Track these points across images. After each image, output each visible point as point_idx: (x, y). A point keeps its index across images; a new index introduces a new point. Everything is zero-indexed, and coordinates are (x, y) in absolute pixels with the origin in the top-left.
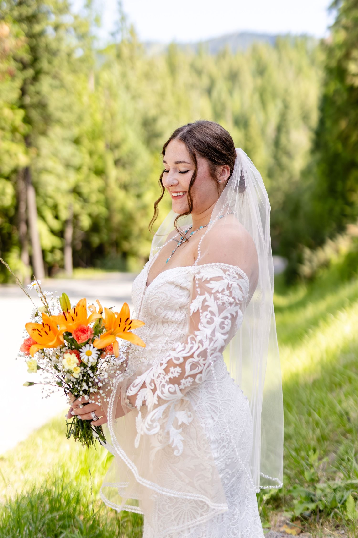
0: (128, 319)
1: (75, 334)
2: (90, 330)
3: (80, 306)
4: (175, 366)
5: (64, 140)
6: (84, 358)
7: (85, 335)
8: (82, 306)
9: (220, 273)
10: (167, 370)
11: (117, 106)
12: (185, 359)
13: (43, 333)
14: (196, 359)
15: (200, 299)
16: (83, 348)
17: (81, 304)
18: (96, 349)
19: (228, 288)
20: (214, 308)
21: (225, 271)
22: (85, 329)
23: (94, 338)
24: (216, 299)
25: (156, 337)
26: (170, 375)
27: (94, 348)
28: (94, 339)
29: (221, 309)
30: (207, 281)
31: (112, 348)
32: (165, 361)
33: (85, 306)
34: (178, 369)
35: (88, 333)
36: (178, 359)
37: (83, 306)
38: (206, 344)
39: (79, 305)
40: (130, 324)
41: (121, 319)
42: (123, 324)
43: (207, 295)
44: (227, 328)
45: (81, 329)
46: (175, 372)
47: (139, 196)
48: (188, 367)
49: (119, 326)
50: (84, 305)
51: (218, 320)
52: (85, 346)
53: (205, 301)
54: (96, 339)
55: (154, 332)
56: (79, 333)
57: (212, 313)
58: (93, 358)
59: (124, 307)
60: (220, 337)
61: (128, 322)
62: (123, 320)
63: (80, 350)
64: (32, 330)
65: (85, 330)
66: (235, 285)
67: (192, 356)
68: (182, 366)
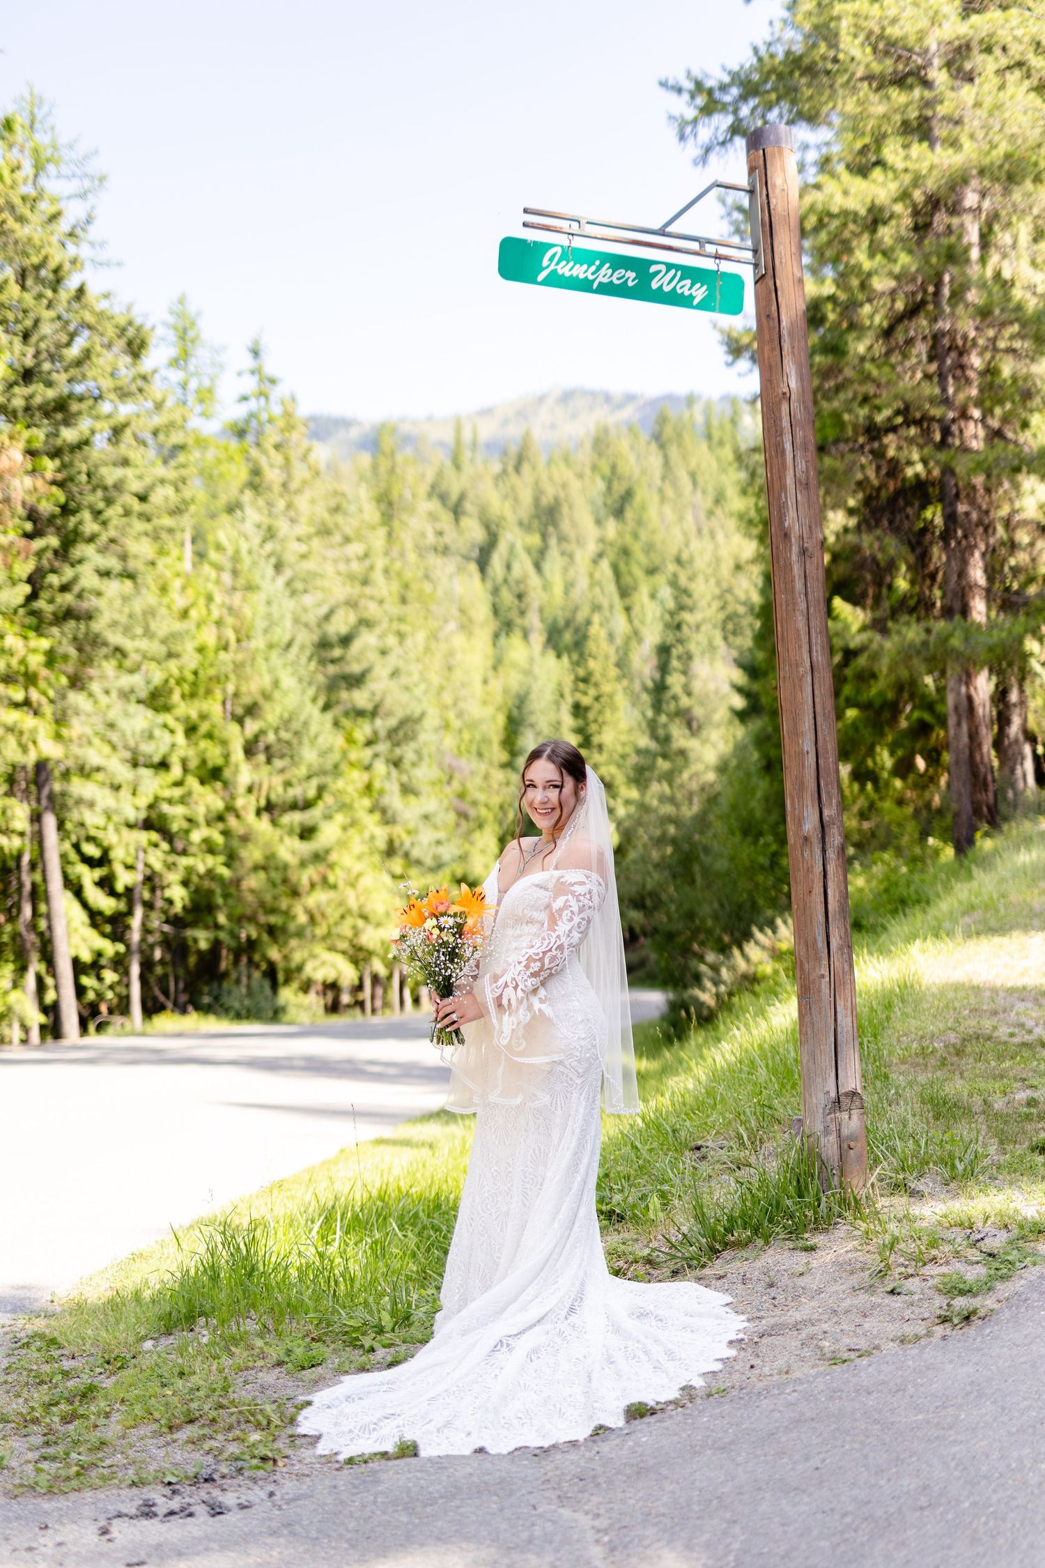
4: (535, 961)
5: (125, 695)
9: (584, 879)
10: (527, 967)
11: (253, 609)
12: (544, 953)
14: (554, 952)
15: (563, 899)
19: (590, 892)
20: (575, 909)
21: (588, 877)
24: (578, 901)
25: (520, 936)
26: (532, 970)
29: (581, 910)
30: (572, 885)
32: (523, 960)
34: (538, 964)
36: (537, 954)
38: (563, 939)
43: (570, 896)
44: (583, 928)
46: (535, 966)
47: (307, 833)
48: (547, 961)
51: (577, 919)
53: (567, 901)
55: (518, 932)
57: (572, 912)
60: (576, 936)
66: (595, 891)
67: (550, 950)
68: (541, 960)
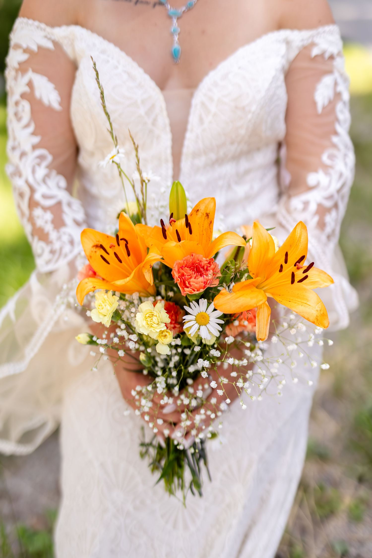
0: (303, 258)
1: (179, 272)
2: (213, 270)
3: (200, 214)
6: (191, 327)
7: (201, 279)
8: (205, 215)
13: (111, 258)
16: (193, 304)
17: (202, 208)
18: (219, 313)
22: (203, 264)
23: (219, 288)
27: (215, 310)
28: (219, 291)
31: (255, 317)
33: (210, 215)
35: (207, 275)
37: (207, 215)
39: (198, 210)
40: (305, 271)
41: (287, 254)
42: (289, 268)
45: (193, 264)
49: (281, 271)
50: (208, 212)
52: (197, 301)
54: (223, 290)
56: (188, 272)
58: (210, 333)
59: (298, 230)
61: (305, 264)
62: (292, 259)
63: (186, 308)
64: (94, 246)
65: (203, 267)
